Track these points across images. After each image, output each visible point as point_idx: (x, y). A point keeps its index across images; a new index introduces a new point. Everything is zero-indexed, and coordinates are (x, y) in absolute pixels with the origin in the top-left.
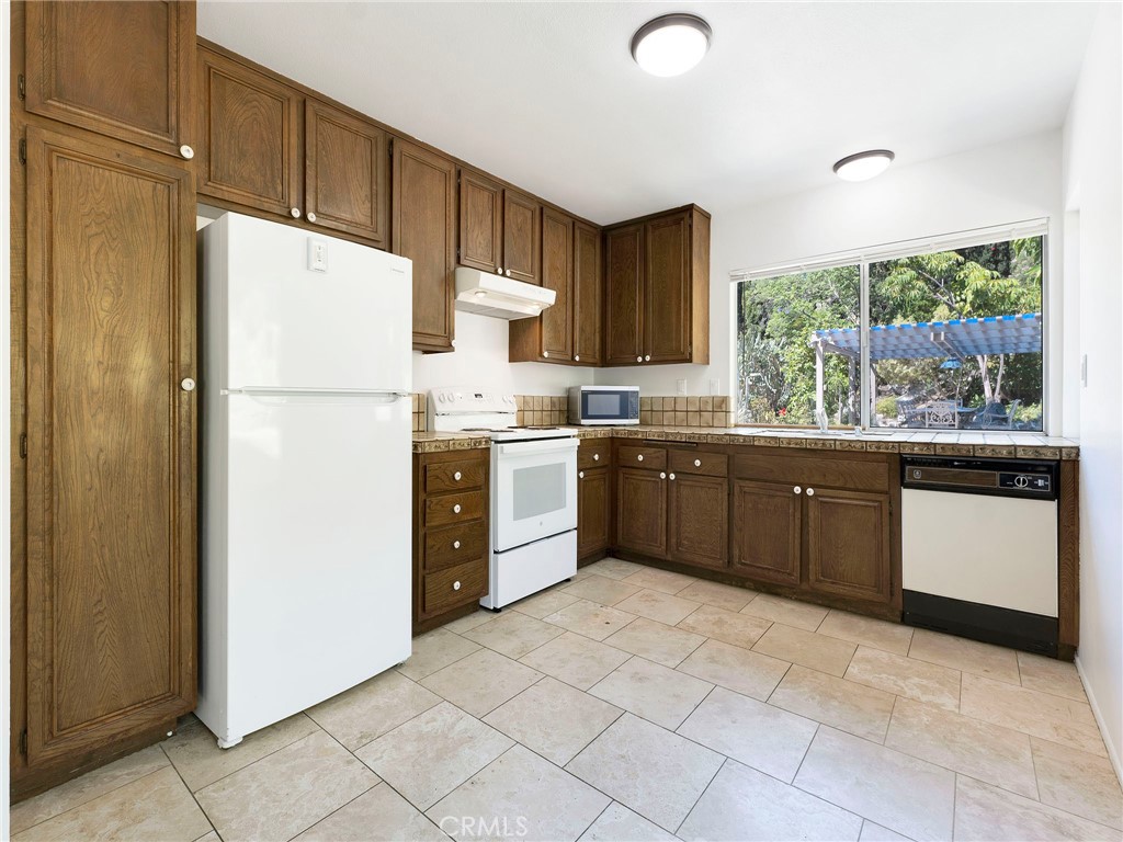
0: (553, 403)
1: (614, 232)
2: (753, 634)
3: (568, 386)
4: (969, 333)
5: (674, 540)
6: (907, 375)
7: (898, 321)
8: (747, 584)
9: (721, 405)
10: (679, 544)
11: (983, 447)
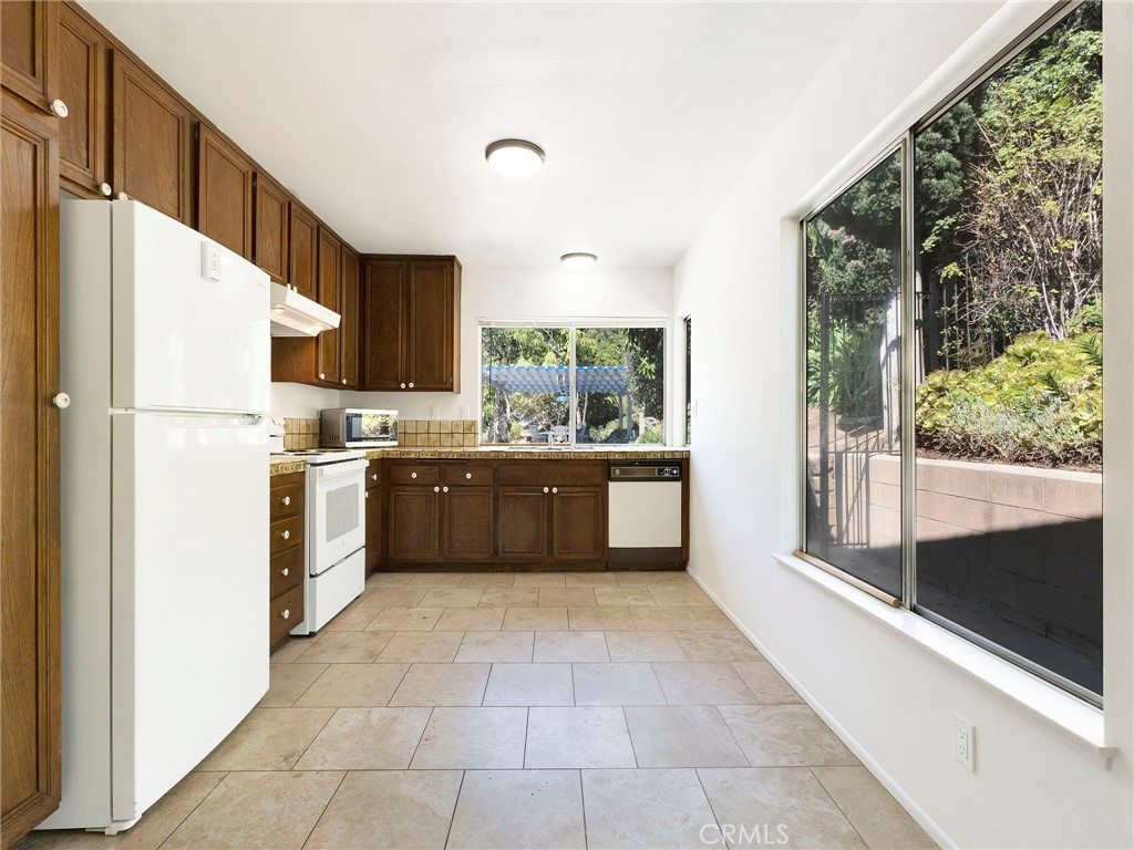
0: (308, 425)
1: (374, 262)
2: (532, 598)
3: (320, 408)
4: (550, 377)
5: (446, 544)
6: (527, 406)
7: (521, 362)
8: (506, 568)
9: (469, 428)
10: (450, 547)
11: (650, 453)
